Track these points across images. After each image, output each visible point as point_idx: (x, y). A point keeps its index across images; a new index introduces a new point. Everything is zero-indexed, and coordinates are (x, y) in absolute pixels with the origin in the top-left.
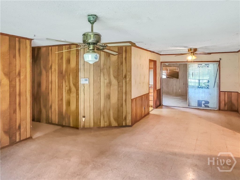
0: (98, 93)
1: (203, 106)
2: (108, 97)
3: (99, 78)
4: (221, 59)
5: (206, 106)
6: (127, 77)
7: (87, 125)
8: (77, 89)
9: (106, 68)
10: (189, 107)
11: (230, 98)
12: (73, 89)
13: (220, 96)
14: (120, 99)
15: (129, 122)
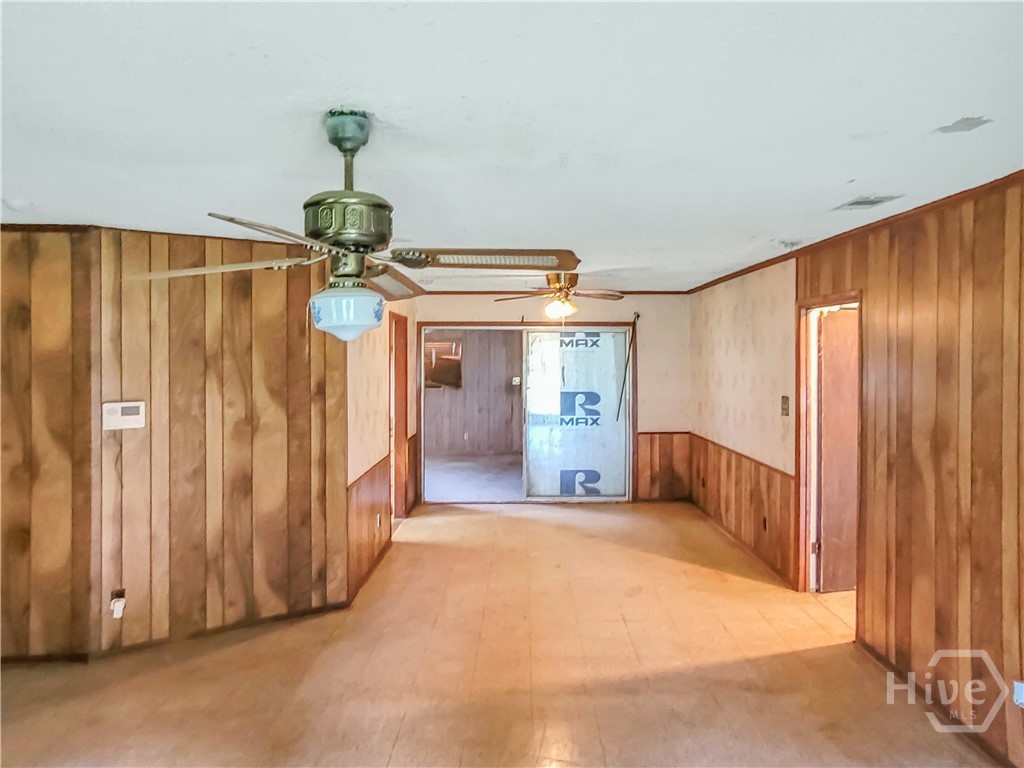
0: (195, 472)
1: (579, 490)
2: (242, 485)
3: (196, 400)
4: (638, 316)
5: (590, 492)
6: (329, 390)
7: (135, 635)
9: (234, 354)
10: (529, 499)
11: (667, 455)
12: (54, 460)
13: (636, 452)
14: (297, 492)
15: (335, 590)
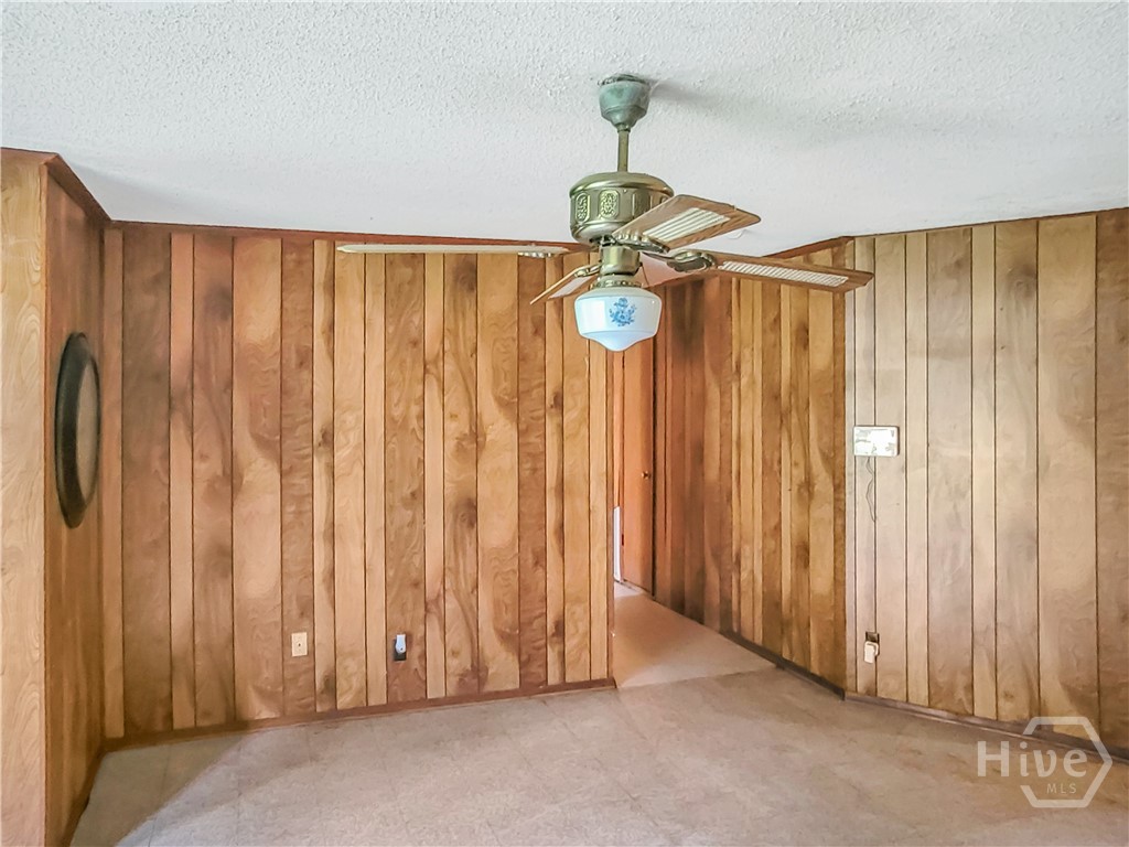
7: (889, 688)
8: (837, 481)
12: (823, 484)
